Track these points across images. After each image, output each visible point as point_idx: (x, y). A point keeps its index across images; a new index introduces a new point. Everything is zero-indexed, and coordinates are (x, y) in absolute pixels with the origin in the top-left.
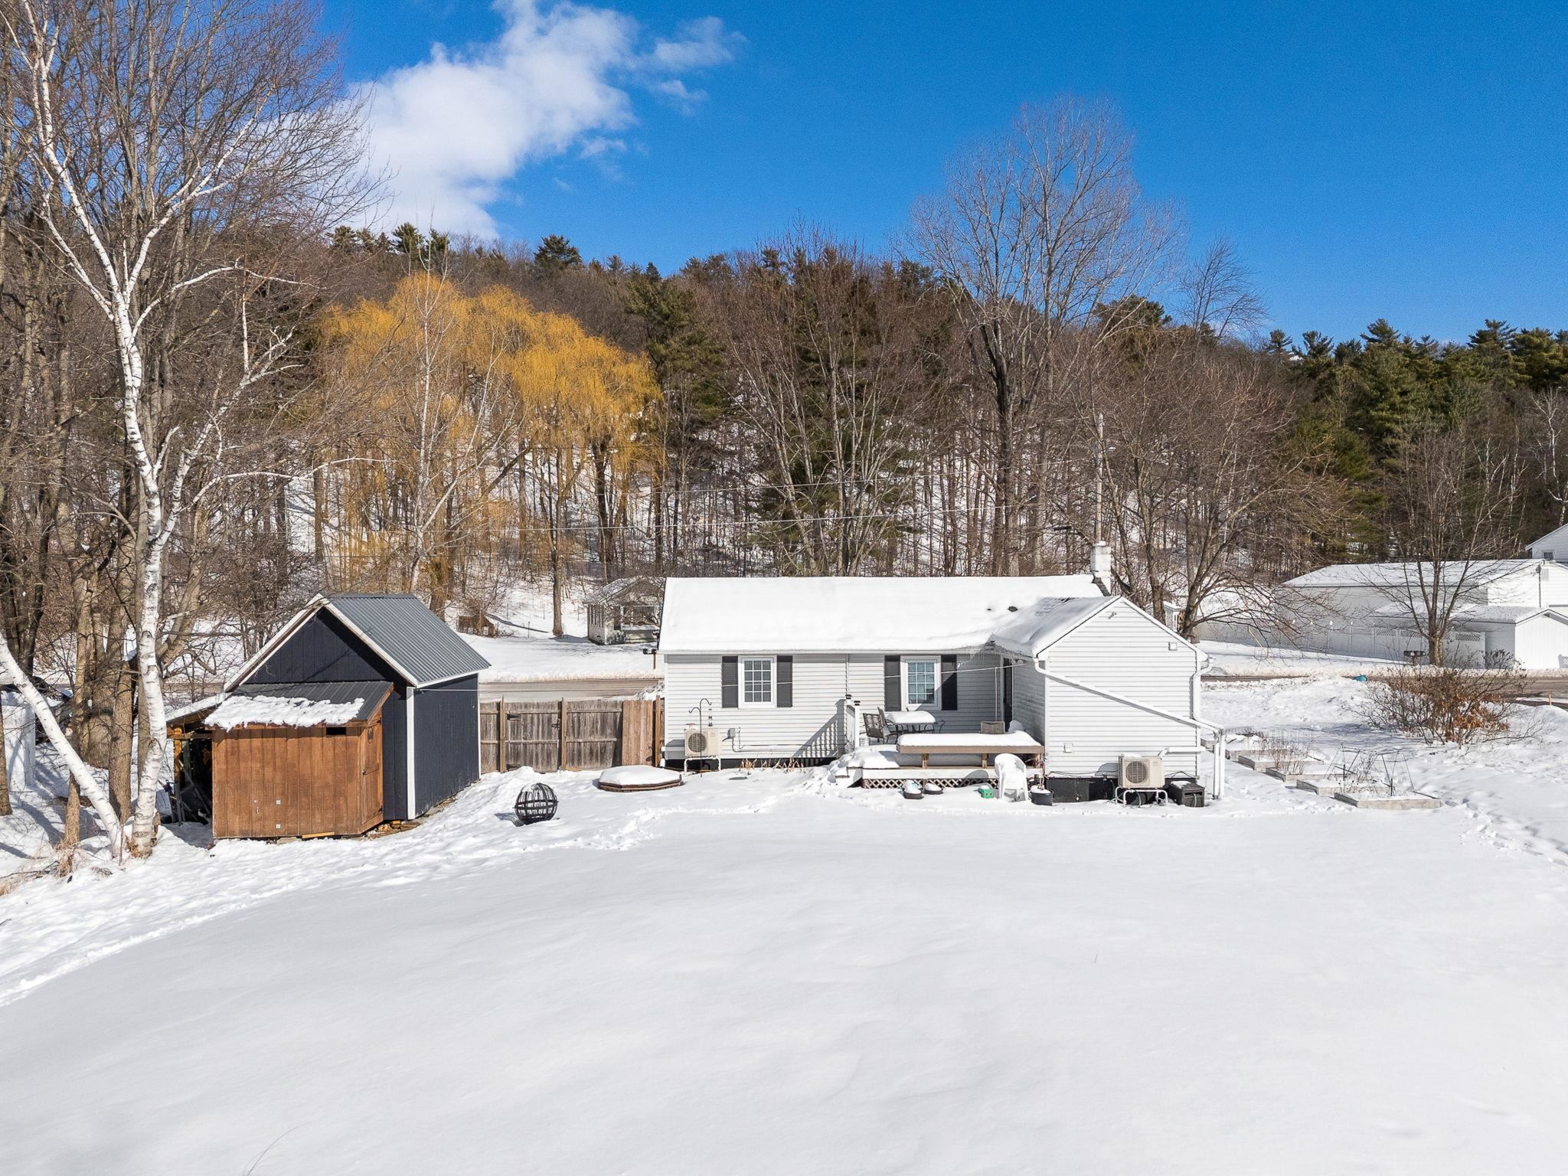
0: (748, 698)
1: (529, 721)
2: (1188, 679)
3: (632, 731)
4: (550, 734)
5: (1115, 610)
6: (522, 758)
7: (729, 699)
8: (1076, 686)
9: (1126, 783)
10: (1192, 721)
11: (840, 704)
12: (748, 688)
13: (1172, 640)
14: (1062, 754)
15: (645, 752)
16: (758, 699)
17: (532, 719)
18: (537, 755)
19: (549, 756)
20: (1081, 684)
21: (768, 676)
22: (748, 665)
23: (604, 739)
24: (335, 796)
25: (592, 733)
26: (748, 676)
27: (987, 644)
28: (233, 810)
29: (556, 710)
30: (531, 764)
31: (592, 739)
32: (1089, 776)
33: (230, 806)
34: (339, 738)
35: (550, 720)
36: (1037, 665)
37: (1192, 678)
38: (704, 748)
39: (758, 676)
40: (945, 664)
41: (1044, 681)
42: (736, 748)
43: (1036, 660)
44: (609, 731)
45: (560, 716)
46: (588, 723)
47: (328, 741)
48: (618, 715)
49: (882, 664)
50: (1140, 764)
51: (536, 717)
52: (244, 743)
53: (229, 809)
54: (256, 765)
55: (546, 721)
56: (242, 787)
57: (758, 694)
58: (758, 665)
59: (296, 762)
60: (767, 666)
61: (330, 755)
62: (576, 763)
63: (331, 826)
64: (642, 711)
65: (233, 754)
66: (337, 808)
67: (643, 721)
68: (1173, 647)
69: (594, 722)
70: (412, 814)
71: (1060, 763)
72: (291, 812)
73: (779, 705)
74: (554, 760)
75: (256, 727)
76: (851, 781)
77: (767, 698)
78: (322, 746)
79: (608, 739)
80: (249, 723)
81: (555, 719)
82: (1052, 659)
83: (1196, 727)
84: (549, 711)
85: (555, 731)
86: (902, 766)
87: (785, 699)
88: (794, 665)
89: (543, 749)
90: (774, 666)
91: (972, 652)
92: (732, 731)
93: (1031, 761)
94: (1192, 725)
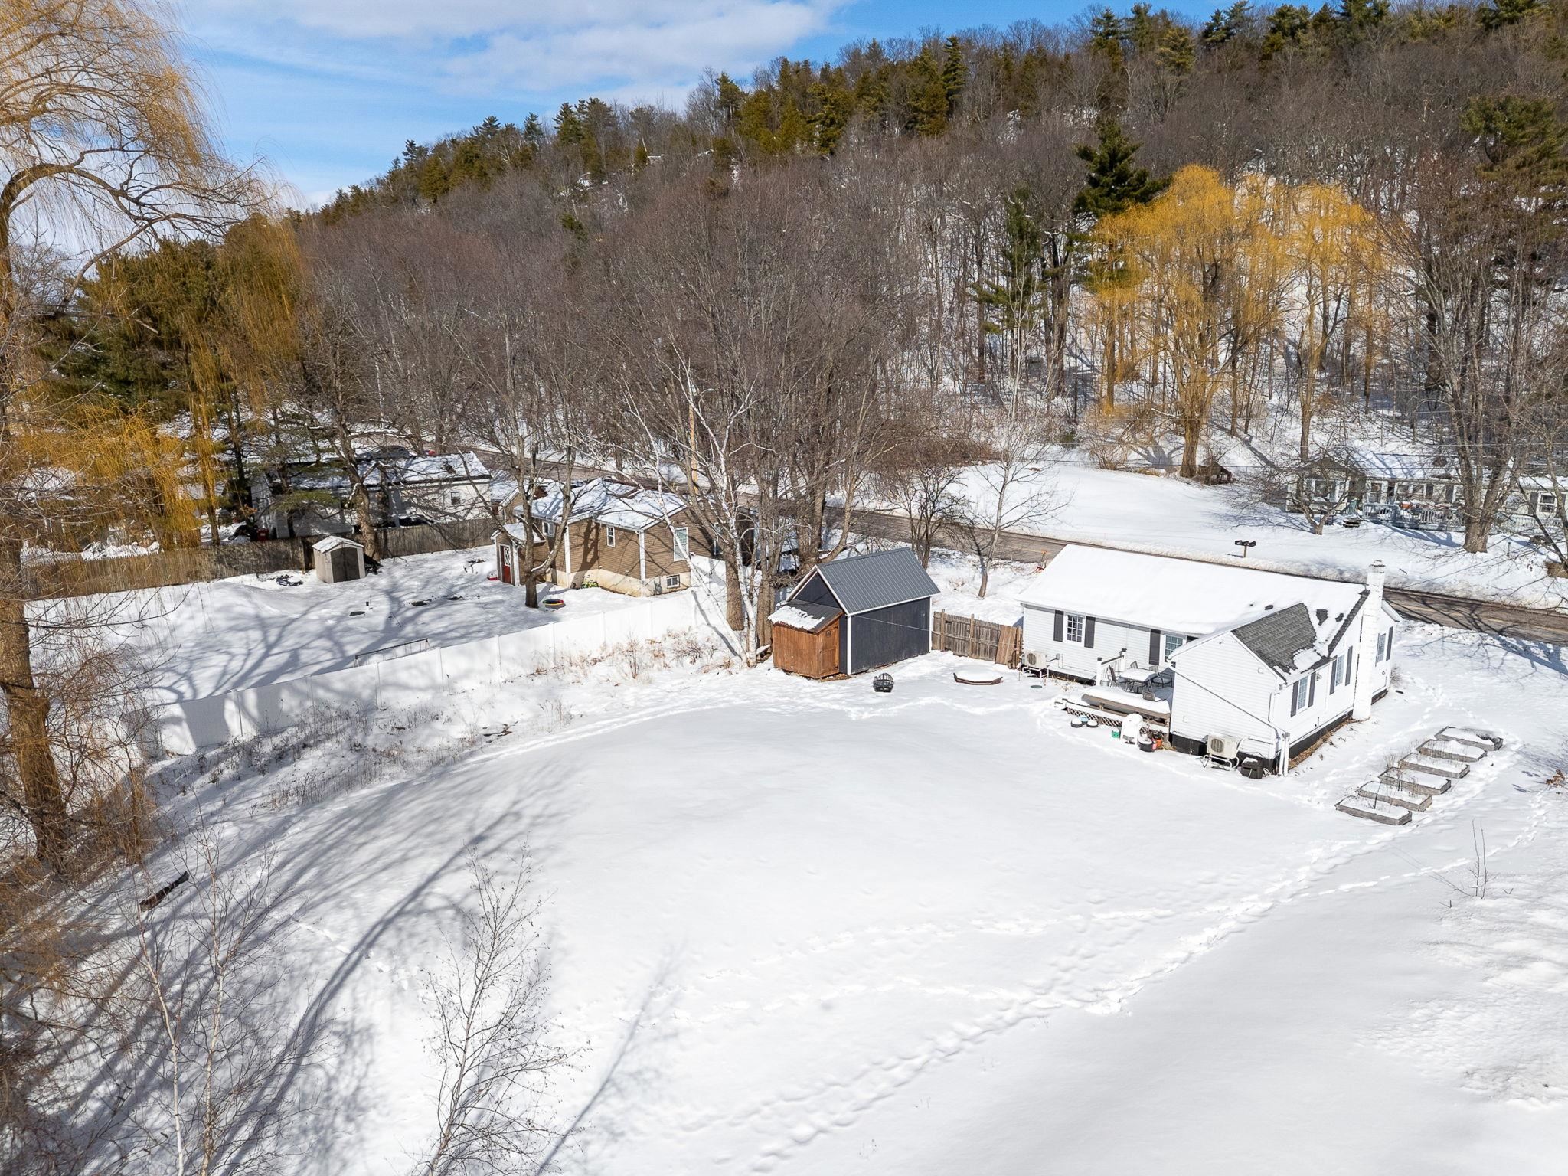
0: (1069, 638)
1: (956, 626)
3: (1003, 643)
4: (966, 635)
5: (1222, 639)
6: (952, 645)
7: (1058, 637)
8: (1193, 682)
9: (1211, 750)
10: (1267, 722)
12: (1069, 632)
13: (1262, 665)
14: (1181, 722)
15: (1008, 657)
16: (1074, 639)
17: (958, 625)
18: (959, 645)
19: (965, 647)
20: (1197, 682)
21: (1080, 627)
22: (1069, 619)
23: (990, 644)
24: (809, 659)
25: (986, 639)
26: (1069, 625)
29: (969, 623)
30: (955, 650)
31: (986, 642)
32: (1197, 739)
34: (811, 635)
35: (966, 628)
37: (1272, 694)
38: (1035, 662)
39: (1075, 626)
42: (1061, 667)
44: (994, 640)
46: (984, 633)
49: (1149, 634)
50: (1219, 741)
54: (786, 639)
55: (964, 627)
56: (782, 647)
57: (1074, 635)
58: (1074, 619)
59: (797, 642)
60: (1080, 620)
61: (808, 641)
62: (977, 654)
63: (808, 672)
64: (1010, 633)
66: (810, 665)
67: (1008, 639)
69: (987, 634)
70: (849, 672)
71: (1179, 727)
72: (796, 662)
73: (1086, 646)
74: (967, 650)
77: (1079, 640)
78: (805, 637)
79: (993, 645)
81: (968, 628)
83: (1270, 727)
84: (966, 623)
85: (968, 634)
87: (1089, 643)
88: (1095, 624)
89: (962, 643)
90: (1084, 621)
92: (1058, 655)
93: (1162, 721)
94: (1268, 725)
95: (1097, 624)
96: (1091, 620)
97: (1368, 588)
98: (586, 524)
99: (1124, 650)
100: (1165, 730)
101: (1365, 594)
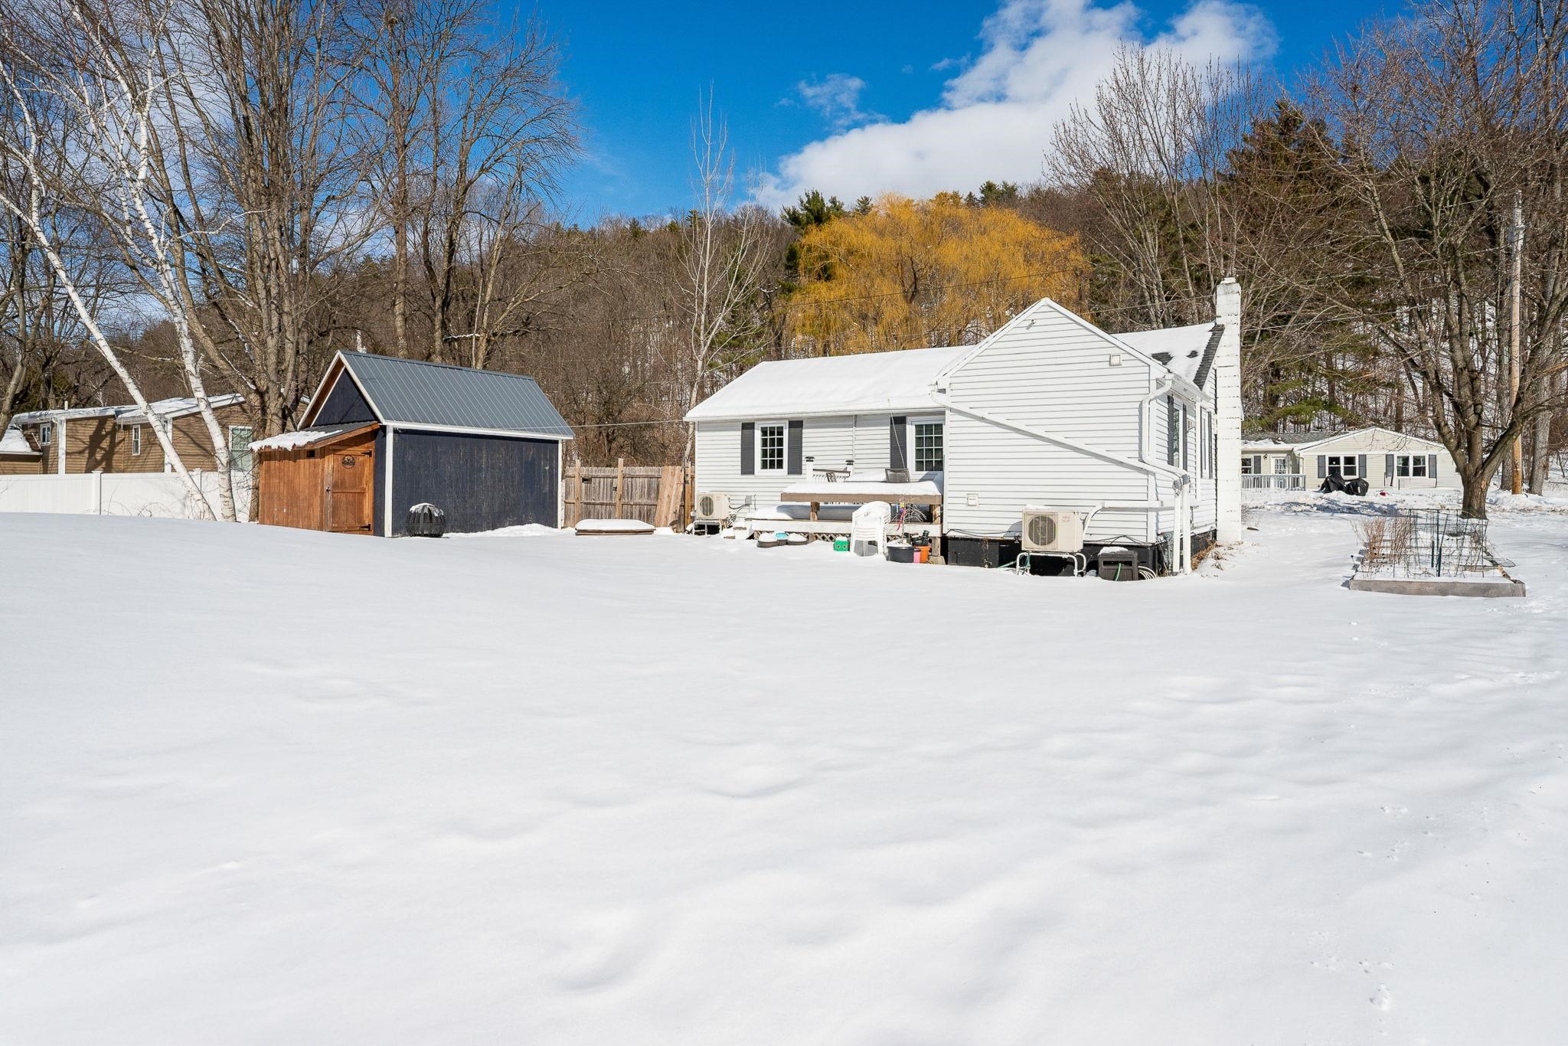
0: (764, 466)
1: (597, 484)
2: (1138, 405)
3: (666, 496)
7: (747, 468)
8: (982, 419)
9: (1029, 546)
10: (1141, 465)
12: (764, 453)
14: (964, 507)
15: (673, 518)
16: (772, 466)
20: (987, 417)
21: (780, 442)
22: (763, 431)
23: (649, 503)
25: (641, 497)
29: (616, 475)
31: (640, 502)
32: (999, 536)
33: (266, 512)
35: (612, 484)
38: (711, 513)
39: (772, 443)
41: (946, 416)
44: (653, 495)
45: (619, 480)
49: (889, 428)
50: (1044, 518)
52: (272, 463)
54: (277, 481)
57: (771, 460)
58: (772, 431)
59: (293, 479)
60: (780, 430)
64: (675, 477)
67: (675, 486)
68: (1115, 360)
71: (959, 521)
73: (789, 472)
77: (780, 465)
79: (652, 502)
81: (615, 483)
82: (954, 386)
83: (1147, 472)
85: (615, 494)
86: (795, 518)
87: (796, 466)
88: (804, 431)
90: (786, 430)
92: (748, 498)
93: (929, 518)
94: (1140, 470)
95: (806, 432)
96: (796, 424)
97: (1219, 321)
98: (96, 423)
99: (850, 462)
100: (934, 530)
101: (1218, 330)
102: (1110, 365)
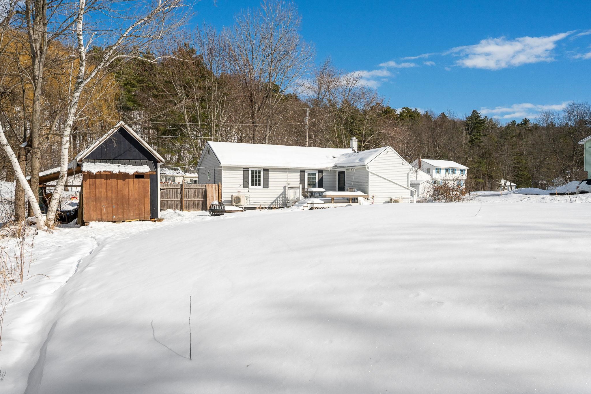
0: (253, 185)
1: (169, 191)
2: (407, 174)
3: (210, 195)
4: (177, 197)
5: (388, 151)
6: (166, 206)
7: (245, 185)
8: (377, 175)
11: (285, 187)
12: (252, 180)
13: (403, 161)
16: (256, 185)
17: (170, 191)
18: (172, 205)
19: (177, 205)
20: (379, 175)
21: (260, 176)
22: (253, 172)
23: (198, 199)
24: (139, 204)
25: (194, 197)
26: (252, 176)
27: (334, 167)
28: (93, 210)
29: (179, 187)
30: (170, 208)
31: (194, 199)
33: (92, 208)
34: (141, 180)
35: (177, 191)
36: (367, 168)
37: (408, 174)
38: (239, 203)
39: (256, 176)
40: (319, 174)
41: (368, 174)
42: (248, 203)
43: (367, 166)
44: (200, 196)
45: (182, 189)
46: (192, 192)
47: (136, 181)
48: (204, 190)
49: (299, 173)
51: (171, 190)
52: (98, 181)
53: (91, 210)
54: (104, 191)
55: (175, 191)
56: (97, 200)
57: (256, 183)
58: (256, 172)
59: (122, 189)
60: (259, 172)
61: (137, 186)
62: (187, 208)
63: (138, 217)
64: (214, 188)
65: (93, 185)
66: (140, 209)
67: (214, 192)
69: (195, 192)
70: (159, 216)
72: (120, 211)
73: (264, 187)
74: (179, 207)
75: (106, 173)
76: (308, 208)
77: (259, 185)
78: (134, 183)
79: (200, 199)
80: (104, 171)
81: (179, 191)
82: (371, 166)
84: (177, 188)
85: (179, 196)
87: (266, 186)
88: (269, 173)
89: (174, 202)
90: (262, 172)
91: (330, 169)
94: (408, 189)
95: (270, 174)
96: (266, 170)
102: (402, 164)
